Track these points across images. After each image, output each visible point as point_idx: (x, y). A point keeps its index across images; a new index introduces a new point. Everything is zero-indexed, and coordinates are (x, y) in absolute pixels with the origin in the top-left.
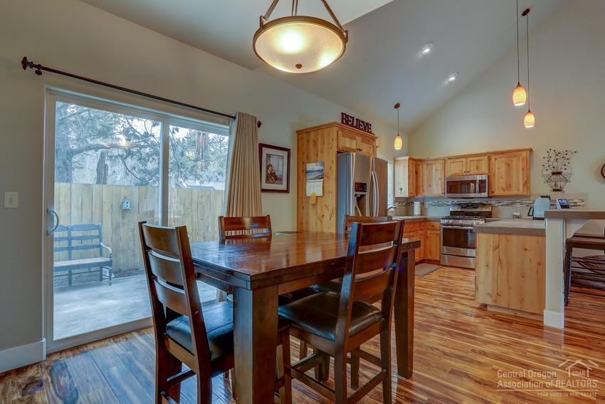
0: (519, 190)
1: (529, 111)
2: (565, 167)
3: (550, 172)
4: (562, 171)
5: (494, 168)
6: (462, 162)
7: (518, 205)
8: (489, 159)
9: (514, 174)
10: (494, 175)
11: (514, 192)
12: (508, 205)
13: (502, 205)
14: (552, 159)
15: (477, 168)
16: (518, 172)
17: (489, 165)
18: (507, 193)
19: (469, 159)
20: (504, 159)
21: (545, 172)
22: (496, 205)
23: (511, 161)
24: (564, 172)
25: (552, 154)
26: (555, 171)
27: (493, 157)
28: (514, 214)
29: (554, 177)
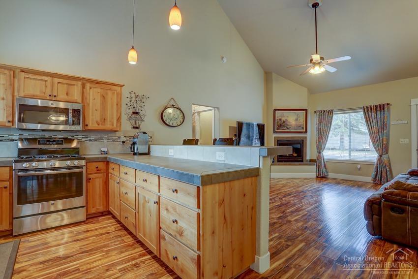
0: (113, 125)
1: (133, 48)
2: (142, 109)
3: (131, 111)
4: (139, 111)
5: (88, 97)
6: (46, 81)
7: (105, 141)
8: (83, 86)
9: (109, 107)
10: (89, 105)
11: (108, 126)
12: (95, 140)
13: (90, 140)
14: (133, 100)
15: (67, 94)
16: (112, 107)
17: (83, 93)
18: (101, 127)
19: (57, 80)
20: (99, 90)
21: (128, 111)
22: (83, 140)
23: (107, 94)
24: (141, 112)
25: (133, 95)
26: (135, 110)
27: (88, 85)
28: (103, 149)
29: (134, 116)
